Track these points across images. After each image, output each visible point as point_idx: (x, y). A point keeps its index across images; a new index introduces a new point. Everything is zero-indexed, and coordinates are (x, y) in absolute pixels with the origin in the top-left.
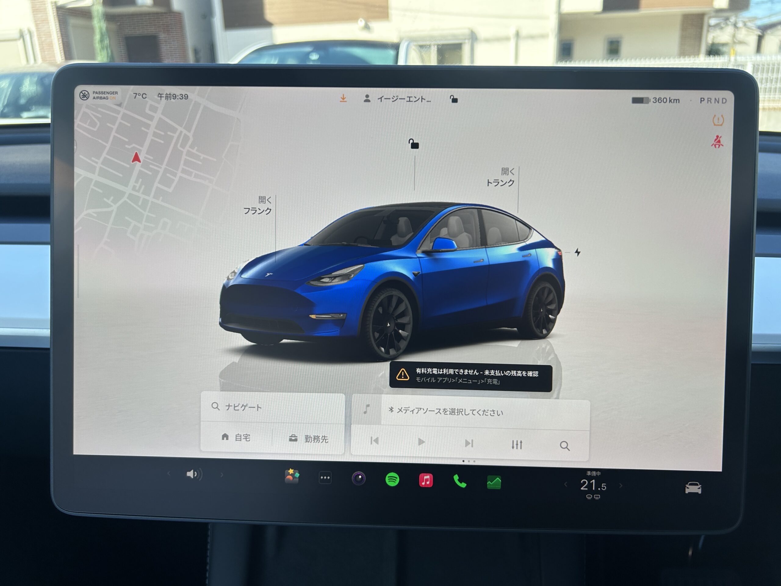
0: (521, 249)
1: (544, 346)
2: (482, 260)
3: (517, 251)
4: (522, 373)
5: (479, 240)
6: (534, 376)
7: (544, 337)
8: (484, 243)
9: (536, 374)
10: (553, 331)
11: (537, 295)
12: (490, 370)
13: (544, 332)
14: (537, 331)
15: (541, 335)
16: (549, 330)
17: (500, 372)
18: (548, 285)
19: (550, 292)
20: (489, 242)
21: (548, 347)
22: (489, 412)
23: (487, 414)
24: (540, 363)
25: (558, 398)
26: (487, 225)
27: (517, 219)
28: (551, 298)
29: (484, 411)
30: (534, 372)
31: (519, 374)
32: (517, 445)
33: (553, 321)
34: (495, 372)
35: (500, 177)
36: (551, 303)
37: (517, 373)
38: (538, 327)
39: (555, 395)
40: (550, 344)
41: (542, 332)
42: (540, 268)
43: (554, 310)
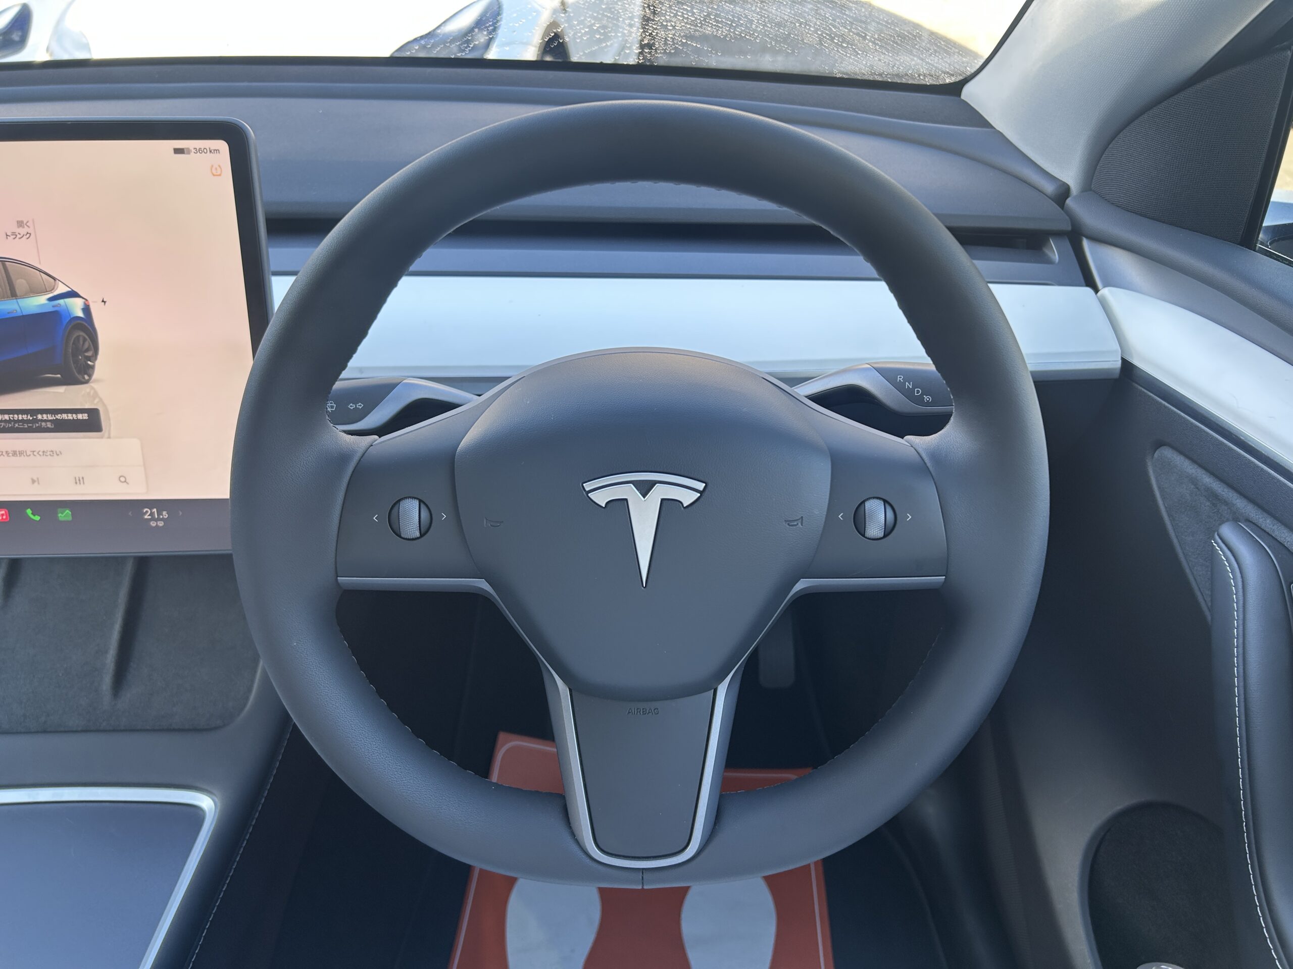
0: (51, 299)
1: (88, 390)
2: (15, 311)
3: (47, 302)
4: (72, 416)
5: (9, 292)
6: (84, 418)
7: (87, 382)
8: (14, 295)
9: (85, 416)
10: (95, 376)
11: (74, 343)
12: (42, 414)
13: (86, 377)
14: (80, 377)
15: (83, 380)
16: (90, 376)
17: (52, 416)
18: (82, 333)
19: (85, 340)
20: (18, 293)
21: (92, 392)
22: (49, 453)
23: (47, 454)
24: (87, 406)
25: (109, 437)
26: (13, 277)
27: (40, 271)
28: (86, 346)
29: (44, 452)
30: (83, 415)
31: (70, 417)
32: (79, 481)
33: (93, 367)
34: (47, 416)
35: (18, 230)
36: (87, 350)
37: (68, 416)
38: (79, 372)
39: (106, 435)
40: (93, 388)
41: (84, 378)
42: (72, 317)
43: (92, 356)
